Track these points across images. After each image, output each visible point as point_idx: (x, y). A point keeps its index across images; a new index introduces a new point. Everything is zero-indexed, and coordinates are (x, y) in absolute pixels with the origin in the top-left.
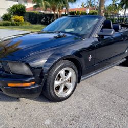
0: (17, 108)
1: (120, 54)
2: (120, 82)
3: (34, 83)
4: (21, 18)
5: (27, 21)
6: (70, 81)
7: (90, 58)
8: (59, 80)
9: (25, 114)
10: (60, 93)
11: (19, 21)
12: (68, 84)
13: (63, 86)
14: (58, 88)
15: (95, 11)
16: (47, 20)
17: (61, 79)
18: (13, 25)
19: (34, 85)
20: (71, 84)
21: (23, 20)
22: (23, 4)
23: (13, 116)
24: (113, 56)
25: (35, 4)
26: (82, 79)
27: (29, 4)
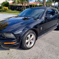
0: (8, 54)
1: (55, 25)
2: (55, 38)
3: (16, 42)
4: (7, 8)
5: (10, 9)
6: (32, 40)
7: (41, 28)
8: (27, 39)
9: (12, 57)
10: (28, 46)
11: (6, 9)
12: (32, 41)
13: (30, 42)
14: (27, 43)
15: (41, 4)
16: (19, 9)
17: (29, 39)
18: (3, 11)
19: (17, 43)
20: (33, 41)
21: (8, 9)
22: (8, 1)
23: (7, 58)
24: (51, 26)
25: (14, 1)
26: (38, 38)
27: (10, 1)
